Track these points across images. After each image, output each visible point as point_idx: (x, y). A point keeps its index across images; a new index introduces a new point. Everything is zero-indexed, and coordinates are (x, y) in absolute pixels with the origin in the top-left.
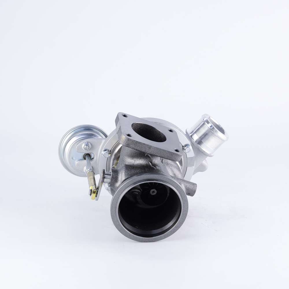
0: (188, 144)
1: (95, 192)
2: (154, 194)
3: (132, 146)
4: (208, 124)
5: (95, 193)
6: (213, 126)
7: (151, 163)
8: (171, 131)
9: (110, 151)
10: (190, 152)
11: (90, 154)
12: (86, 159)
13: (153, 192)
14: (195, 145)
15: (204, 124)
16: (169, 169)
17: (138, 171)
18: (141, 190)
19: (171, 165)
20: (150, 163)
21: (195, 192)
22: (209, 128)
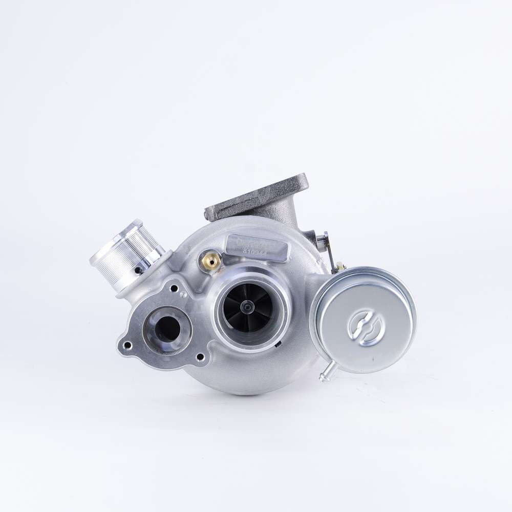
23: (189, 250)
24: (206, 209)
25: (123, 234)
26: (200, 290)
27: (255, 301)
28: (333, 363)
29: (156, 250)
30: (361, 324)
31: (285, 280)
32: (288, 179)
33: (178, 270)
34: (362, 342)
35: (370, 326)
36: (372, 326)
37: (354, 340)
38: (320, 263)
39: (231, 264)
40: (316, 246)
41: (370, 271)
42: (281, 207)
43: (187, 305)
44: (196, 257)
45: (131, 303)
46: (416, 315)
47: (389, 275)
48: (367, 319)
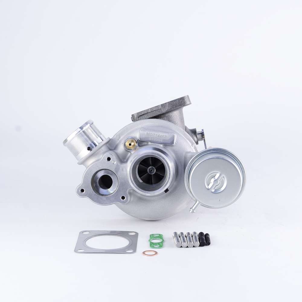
23: (120, 138)
24: (133, 115)
25: (81, 128)
26: (125, 160)
27: (156, 167)
28: (198, 202)
29: (100, 137)
30: (213, 180)
31: (172, 155)
32: (178, 99)
33: (113, 149)
34: (213, 191)
35: (218, 182)
36: (219, 182)
37: (208, 189)
38: (194, 146)
39: (142, 146)
40: (197, 137)
41: (219, 150)
42: (175, 114)
43: (116, 168)
44: (123, 142)
45: (86, 167)
46: (245, 176)
47: (230, 153)
48: (216, 177)
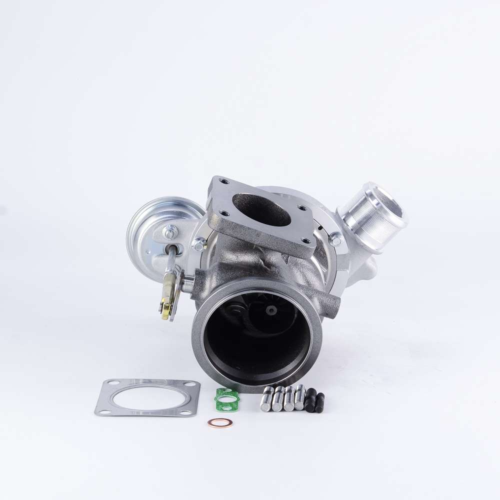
0: (338, 231)
1: (169, 307)
2: (274, 314)
3: (228, 231)
4: (372, 200)
5: (168, 309)
6: (381, 202)
7: (264, 261)
8: (302, 208)
9: (207, 241)
10: (341, 246)
11: (176, 245)
12: (169, 254)
13: (272, 310)
14: (350, 234)
15: (365, 200)
16: (299, 273)
17: (239, 273)
18: (247, 306)
19: (303, 266)
20: (261, 260)
21: (336, 311)
22: (373, 206)
